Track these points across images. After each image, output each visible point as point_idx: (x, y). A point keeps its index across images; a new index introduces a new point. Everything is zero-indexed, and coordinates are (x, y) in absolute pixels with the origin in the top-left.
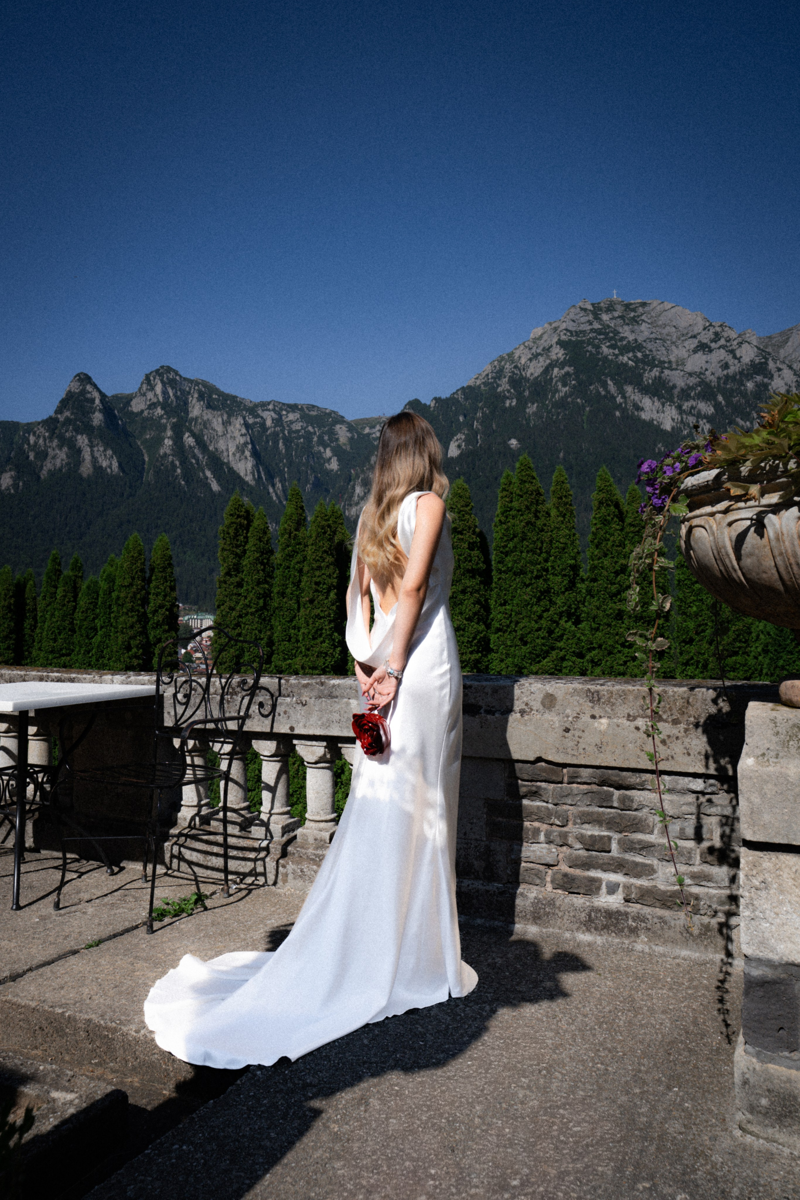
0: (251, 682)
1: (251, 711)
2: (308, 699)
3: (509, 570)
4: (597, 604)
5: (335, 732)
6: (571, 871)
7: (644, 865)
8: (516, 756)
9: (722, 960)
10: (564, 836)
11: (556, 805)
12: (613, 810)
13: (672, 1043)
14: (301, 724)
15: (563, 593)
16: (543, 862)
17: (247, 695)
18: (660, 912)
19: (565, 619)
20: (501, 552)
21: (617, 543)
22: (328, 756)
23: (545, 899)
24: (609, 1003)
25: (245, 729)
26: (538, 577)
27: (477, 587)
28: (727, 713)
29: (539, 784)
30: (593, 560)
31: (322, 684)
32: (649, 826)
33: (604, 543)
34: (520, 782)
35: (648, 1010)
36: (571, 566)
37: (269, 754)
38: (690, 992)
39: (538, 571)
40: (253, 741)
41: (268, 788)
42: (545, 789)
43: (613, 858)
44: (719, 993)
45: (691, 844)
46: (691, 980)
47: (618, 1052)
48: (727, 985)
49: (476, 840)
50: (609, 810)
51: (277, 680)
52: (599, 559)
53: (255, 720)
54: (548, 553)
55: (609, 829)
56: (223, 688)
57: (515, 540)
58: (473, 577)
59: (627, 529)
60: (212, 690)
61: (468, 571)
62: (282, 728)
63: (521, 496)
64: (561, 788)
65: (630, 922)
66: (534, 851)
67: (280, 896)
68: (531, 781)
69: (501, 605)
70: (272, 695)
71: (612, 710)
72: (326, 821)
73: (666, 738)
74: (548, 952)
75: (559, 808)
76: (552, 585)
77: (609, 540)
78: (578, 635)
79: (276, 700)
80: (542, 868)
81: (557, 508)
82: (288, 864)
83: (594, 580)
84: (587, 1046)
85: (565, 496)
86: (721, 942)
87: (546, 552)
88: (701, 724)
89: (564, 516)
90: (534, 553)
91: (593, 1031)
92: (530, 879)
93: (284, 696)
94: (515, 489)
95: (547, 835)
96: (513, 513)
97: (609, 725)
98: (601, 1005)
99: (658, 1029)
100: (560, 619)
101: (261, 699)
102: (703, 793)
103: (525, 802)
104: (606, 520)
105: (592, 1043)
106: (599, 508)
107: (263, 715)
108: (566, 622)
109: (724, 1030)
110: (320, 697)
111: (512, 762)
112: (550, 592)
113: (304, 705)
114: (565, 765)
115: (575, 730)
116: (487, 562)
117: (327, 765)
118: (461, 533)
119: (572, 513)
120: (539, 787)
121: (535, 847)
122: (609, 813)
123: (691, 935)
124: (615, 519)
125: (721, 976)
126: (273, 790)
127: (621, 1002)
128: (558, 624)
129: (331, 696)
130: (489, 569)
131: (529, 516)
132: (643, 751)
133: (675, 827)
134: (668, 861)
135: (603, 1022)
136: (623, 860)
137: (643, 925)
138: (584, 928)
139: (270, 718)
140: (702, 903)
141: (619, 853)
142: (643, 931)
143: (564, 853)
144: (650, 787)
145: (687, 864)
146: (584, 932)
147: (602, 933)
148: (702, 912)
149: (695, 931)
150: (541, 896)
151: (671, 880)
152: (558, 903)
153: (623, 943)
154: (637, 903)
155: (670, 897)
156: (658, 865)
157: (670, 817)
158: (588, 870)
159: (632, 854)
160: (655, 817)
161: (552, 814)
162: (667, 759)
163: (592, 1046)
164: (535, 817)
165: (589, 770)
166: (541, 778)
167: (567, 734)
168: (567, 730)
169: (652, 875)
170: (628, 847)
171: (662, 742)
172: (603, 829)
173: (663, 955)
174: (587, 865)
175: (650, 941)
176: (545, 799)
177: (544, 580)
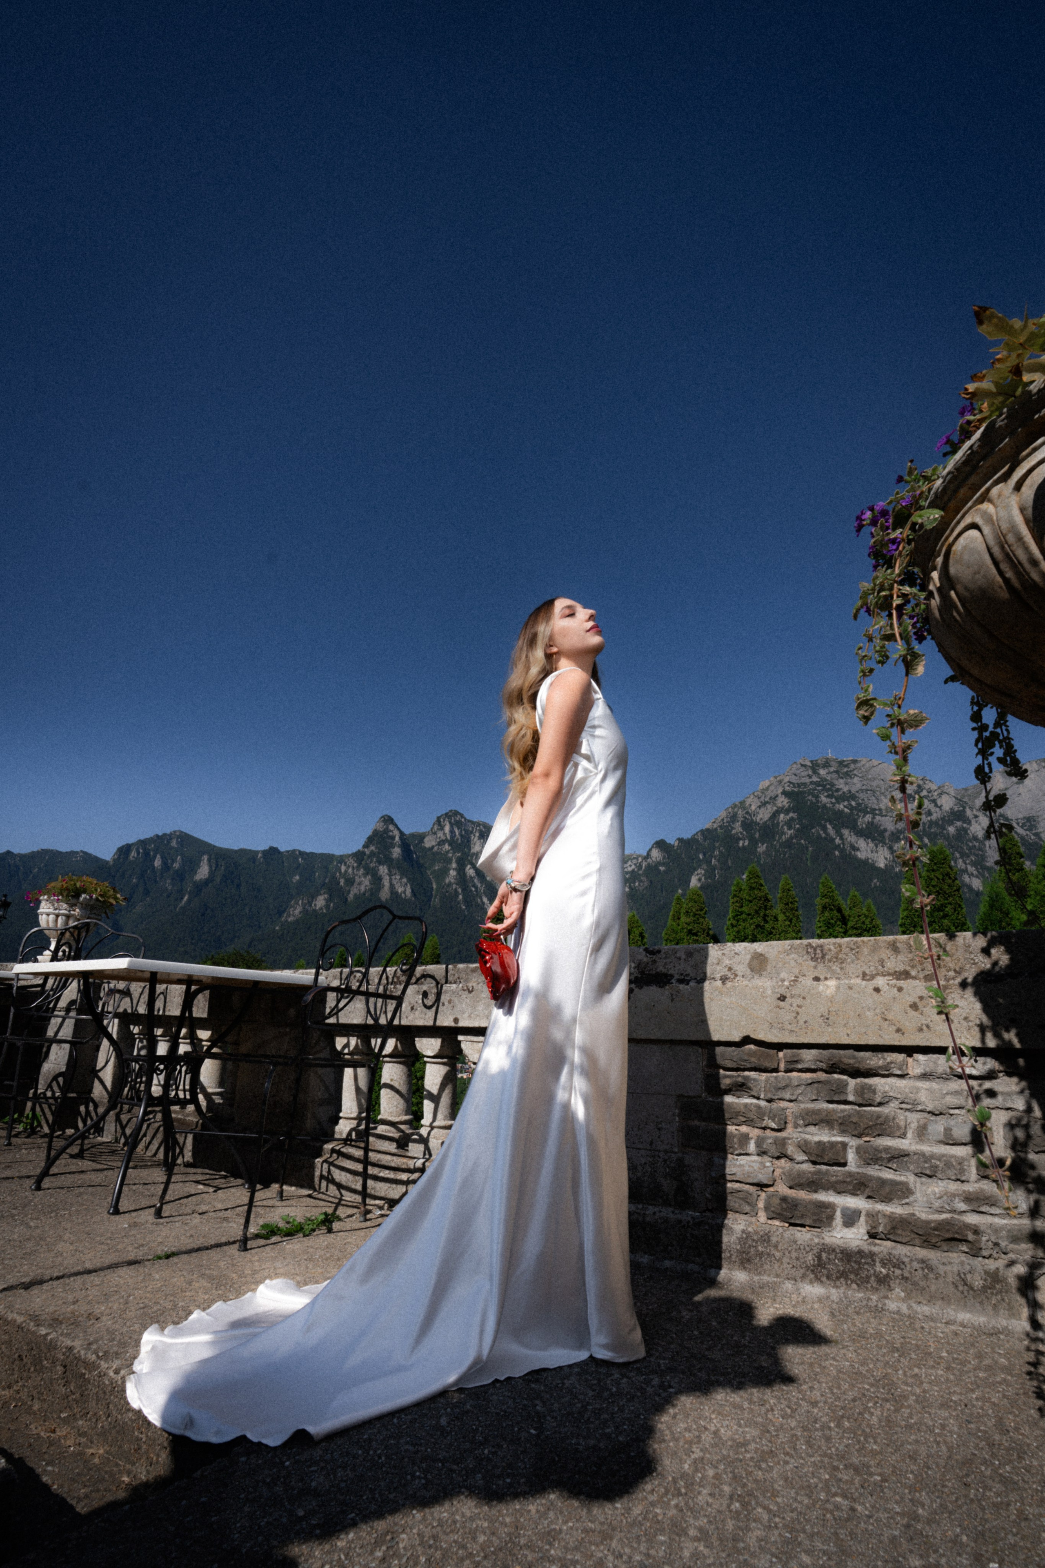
2: (474, 985)
6: (792, 1193)
7: (895, 1183)
8: (716, 1037)
9: (1027, 1333)
10: (783, 1142)
11: (770, 1101)
12: (847, 1107)
14: (466, 1015)
16: (755, 1181)
18: (923, 1253)
23: (756, 1233)
24: (852, 1386)
25: (406, 1022)
28: (1008, 967)
29: (747, 1073)
32: (899, 1127)
34: (722, 1071)
35: (917, 1401)
37: (432, 1054)
38: (982, 1375)
40: (416, 1039)
41: (431, 1097)
42: (755, 1080)
43: (850, 1174)
45: (963, 1153)
46: (980, 1356)
49: (666, 1152)
50: (842, 1107)
51: (445, 967)
53: (417, 1012)
55: (843, 1132)
62: (446, 1021)
63: (751, 902)
64: (776, 1078)
65: (879, 1267)
66: (740, 1165)
68: (737, 1070)
70: (438, 983)
71: (841, 968)
73: (917, 1000)
74: (765, 1315)
75: (774, 1105)
79: (442, 987)
80: (752, 1189)
81: (784, 913)
84: (817, 1458)
85: (791, 903)
86: (1021, 1306)
88: (969, 982)
89: (791, 921)
91: (827, 1432)
92: (737, 1205)
93: (451, 983)
94: (744, 895)
95: (759, 1144)
96: (744, 916)
97: (838, 988)
98: (839, 1388)
99: (939, 1435)
101: (425, 988)
102: (977, 1078)
103: (728, 1099)
104: (829, 923)
105: (825, 1455)
107: (425, 1006)
111: (710, 1045)
113: (470, 992)
114: (780, 1046)
115: (792, 997)
118: (696, 934)
120: (747, 1078)
121: (743, 1160)
122: (842, 1111)
123: (972, 1289)
124: (838, 922)
125: (1031, 1357)
126: (436, 1099)
127: (872, 1385)
131: (758, 920)
132: (886, 1020)
133: (938, 1127)
134: (930, 1177)
135: (843, 1417)
136: (865, 1175)
137: (898, 1272)
138: (812, 1276)
139: (434, 1008)
140: (984, 1239)
141: (858, 1167)
142: (897, 1281)
143: (783, 1168)
144: (899, 1072)
145: (958, 1180)
146: (811, 1282)
147: (838, 1283)
148: (985, 1253)
149: (978, 1282)
150: (750, 1229)
151: (937, 1204)
152: (774, 1239)
153: (869, 1299)
154: (889, 1239)
155: (935, 1229)
156: (915, 1182)
157: (929, 1112)
158: (816, 1191)
159: (877, 1167)
160: (907, 1113)
161: (764, 1115)
162: (921, 1030)
163: (826, 1460)
164: (744, 1119)
165: (814, 1052)
166: (749, 1066)
167: (782, 1003)
168: (782, 998)
169: (907, 1197)
170: (871, 1157)
171: (911, 1006)
172: (835, 1132)
173: (930, 1318)
174: (814, 1184)
175: (908, 1296)
176: (756, 1094)
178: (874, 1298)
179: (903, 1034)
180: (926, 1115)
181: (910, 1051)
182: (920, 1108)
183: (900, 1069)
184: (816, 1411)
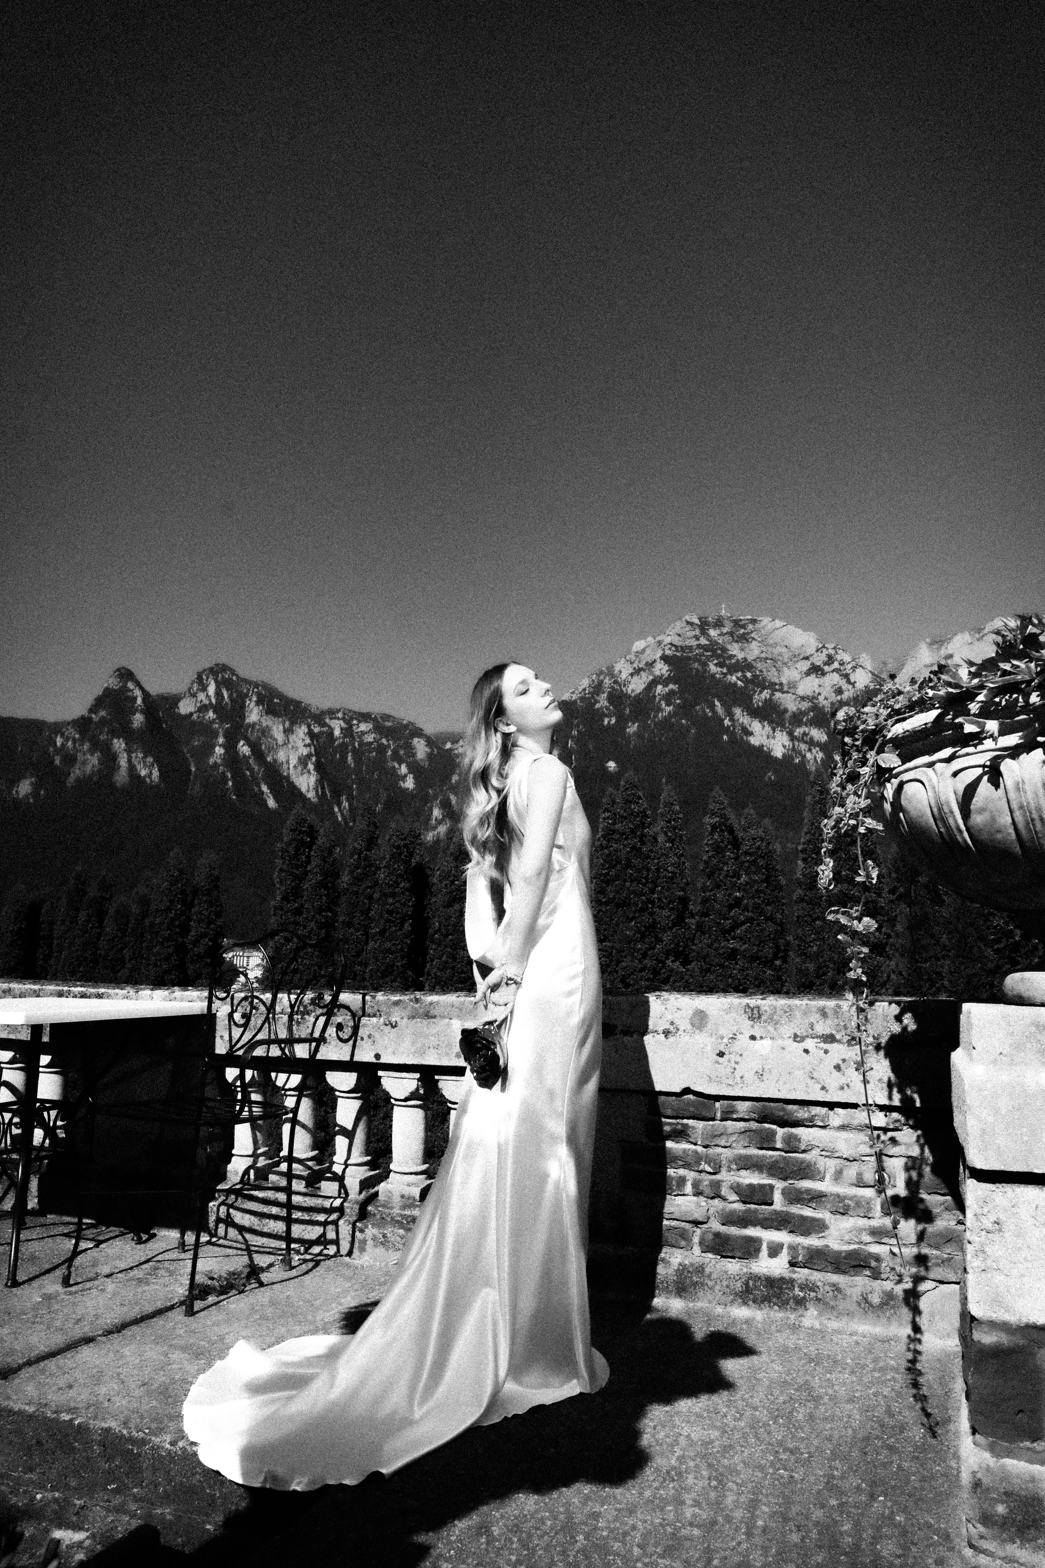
0: (328, 998)
1: (326, 1035)
2: (398, 1019)
4: (709, 941)
5: (431, 1060)
6: (724, 1229)
7: (814, 1220)
8: (658, 1088)
9: (909, 1336)
10: (717, 1185)
11: (706, 1147)
12: (775, 1153)
13: (867, 1439)
14: (389, 1051)
15: (671, 928)
16: (690, 1219)
17: (322, 1014)
18: (835, 1278)
19: (672, 958)
21: (731, 873)
22: (422, 1091)
23: (692, 1265)
24: (782, 1393)
25: (319, 1057)
26: (643, 910)
28: (915, 1032)
29: (685, 1121)
30: (704, 892)
31: (417, 1001)
32: (820, 1172)
33: (717, 873)
34: (663, 1120)
35: (830, 1399)
36: (680, 898)
37: (347, 1090)
38: (876, 1375)
39: (643, 902)
40: (328, 1073)
41: (344, 1132)
42: (693, 1128)
43: (776, 1212)
44: (913, 1376)
45: (870, 1193)
46: (876, 1360)
47: (802, 1454)
48: (919, 1366)
50: (771, 1153)
51: (360, 997)
52: (711, 891)
53: (330, 1047)
54: (655, 883)
55: (772, 1175)
56: (292, 1006)
59: (743, 859)
60: (278, 1009)
62: (365, 1055)
63: (626, 818)
64: (713, 1125)
65: (797, 1291)
66: (678, 1205)
67: (357, 1268)
68: (678, 1118)
70: (353, 1015)
71: (775, 1029)
72: (416, 1174)
73: (840, 1062)
74: (700, 1331)
75: (711, 1151)
76: (658, 920)
77: (722, 869)
78: (686, 977)
79: (359, 1020)
80: (687, 1226)
81: (665, 833)
82: (367, 1227)
83: (706, 914)
84: (763, 1447)
85: (674, 820)
86: (906, 1314)
87: (652, 882)
88: (883, 1045)
89: (672, 842)
90: (639, 882)
91: (768, 1428)
92: (675, 1242)
93: (369, 1016)
94: (618, 811)
95: (695, 1185)
96: (616, 836)
97: (772, 1047)
98: (772, 1395)
99: (847, 1423)
100: (667, 958)
101: (339, 1019)
102: (885, 1130)
103: (669, 1144)
104: (718, 847)
105: (769, 1444)
106: (711, 833)
107: (341, 1040)
108: (673, 962)
109: (925, 1420)
110: (414, 1017)
111: (655, 1095)
112: (656, 927)
113: (393, 1027)
114: (718, 1098)
115: (730, 1054)
117: (419, 1103)
119: (681, 838)
120: (686, 1126)
121: (680, 1200)
122: (771, 1157)
123: (872, 1306)
124: (730, 847)
125: (910, 1356)
126: (350, 1135)
127: (796, 1390)
128: (664, 964)
129: (428, 1016)
131: (634, 841)
132: (813, 1078)
133: (851, 1172)
134: (843, 1214)
135: (777, 1416)
136: (788, 1214)
137: (813, 1294)
138: (740, 1301)
139: (351, 1042)
140: (884, 1265)
141: (783, 1206)
142: (812, 1302)
143: (716, 1207)
144: (821, 1124)
145: (866, 1217)
146: (740, 1306)
147: (762, 1306)
148: (884, 1276)
149: (876, 1300)
150: (687, 1262)
151: (847, 1238)
152: (708, 1270)
153: (788, 1318)
154: (805, 1267)
155: (845, 1258)
156: (830, 1219)
157: (845, 1159)
158: (745, 1227)
159: (799, 1206)
160: (827, 1159)
161: (701, 1159)
162: (842, 1088)
163: (770, 1447)
164: (681, 1163)
165: (748, 1104)
166: (688, 1115)
167: (720, 1060)
168: (721, 1054)
169: (824, 1232)
170: (795, 1197)
171: (835, 1067)
172: (764, 1176)
173: (837, 1332)
174: (743, 1221)
175: (820, 1314)
176: (694, 1141)
177: (649, 913)
178: (792, 1317)
179: (827, 1091)
180: (842, 1161)
181: (831, 1106)
182: (837, 1155)
183: (822, 1121)
184: (758, 1413)
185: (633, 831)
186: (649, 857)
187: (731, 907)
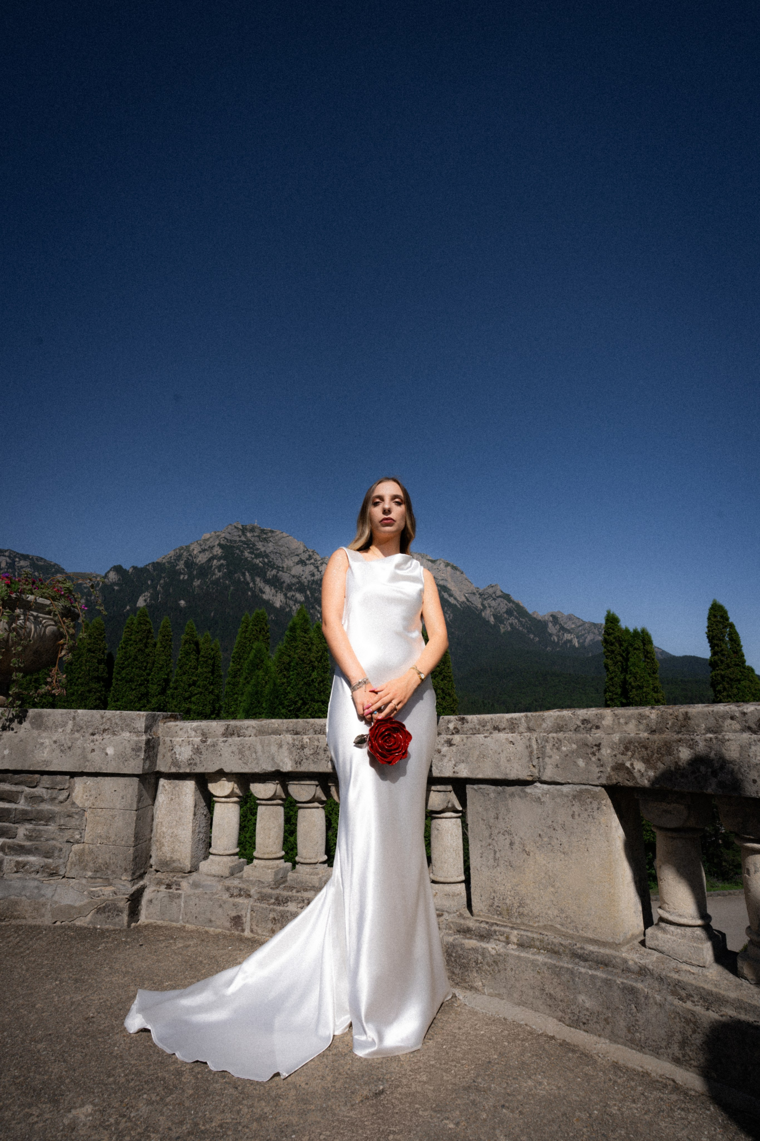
3: (123, 678)
4: (176, 703)
15: (157, 696)
20: (120, 667)
21: (192, 667)
26: (141, 685)
27: (100, 689)
30: (177, 676)
33: (185, 666)
36: (164, 679)
39: (142, 680)
52: (181, 675)
54: (151, 670)
57: (130, 660)
58: (98, 682)
59: (200, 659)
61: (95, 678)
69: (115, 701)
76: (150, 691)
77: (188, 664)
81: (161, 642)
83: (176, 689)
85: (167, 636)
87: (149, 669)
89: (165, 648)
90: (141, 669)
94: (134, 627)
96: (131, 642)
104: (188, 652)
106: (185, 644)
116: (110, 672)
118: (93, 652)
119: (170, 646)
124: (194, 652)
130: (110, 678)
131: (141, 646)
177: (145, 687)
185: (141, 640)
186: (149, 655)
187: (190, 686)
